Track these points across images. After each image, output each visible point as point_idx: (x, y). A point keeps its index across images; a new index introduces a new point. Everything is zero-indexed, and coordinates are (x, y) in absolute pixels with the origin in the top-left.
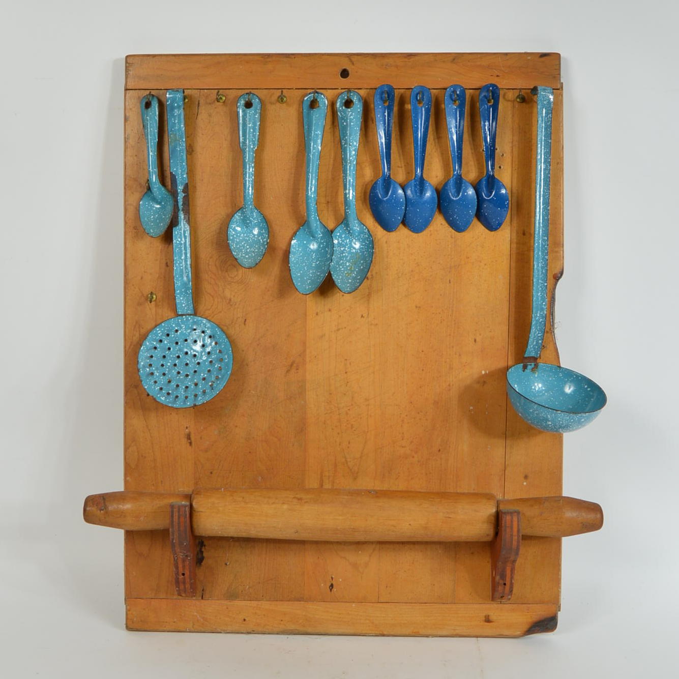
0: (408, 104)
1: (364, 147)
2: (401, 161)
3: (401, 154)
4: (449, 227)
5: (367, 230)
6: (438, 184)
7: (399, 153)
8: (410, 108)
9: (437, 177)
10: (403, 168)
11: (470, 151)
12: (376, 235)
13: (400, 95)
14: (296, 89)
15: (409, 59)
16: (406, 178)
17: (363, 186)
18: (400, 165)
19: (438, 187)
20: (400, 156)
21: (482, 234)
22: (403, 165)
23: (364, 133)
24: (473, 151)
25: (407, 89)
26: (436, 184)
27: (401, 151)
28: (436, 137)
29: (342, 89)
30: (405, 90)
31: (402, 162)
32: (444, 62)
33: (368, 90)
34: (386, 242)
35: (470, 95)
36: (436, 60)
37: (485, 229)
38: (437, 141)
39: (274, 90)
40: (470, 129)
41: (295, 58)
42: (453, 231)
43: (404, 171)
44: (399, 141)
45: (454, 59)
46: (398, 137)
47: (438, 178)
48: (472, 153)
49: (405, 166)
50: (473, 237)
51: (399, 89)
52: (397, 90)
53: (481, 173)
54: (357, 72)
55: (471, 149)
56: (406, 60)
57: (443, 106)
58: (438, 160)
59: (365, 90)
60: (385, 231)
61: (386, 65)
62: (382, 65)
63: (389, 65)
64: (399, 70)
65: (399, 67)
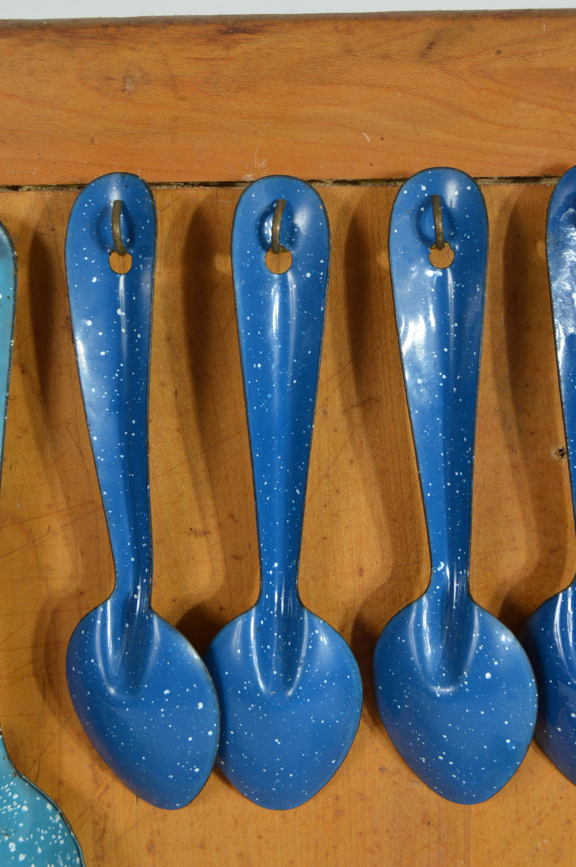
1: (41, 448)
2: (201, 509)
3: (202, 475)
4: (416, 779)
5: (58, 818)
6: (366, 603)
7: (193, 471)
9: (361, 571)
10: (215, 537)
11: (506, 458)
12: (105, 817)
13: (191, 212)
15: (227, 48)
16: (228, 579)
17: (43, 612)
18: (198, 526)
19: (367, 616)
20: (196, 485)
21: (554, 807)
22: (212, 523)
23: (37, 386)
24: (518, 457)
25: (222, 184)
26: (359, 604)
27: (201, 465)
28: (355, 401)
30: (209, 190)
31: (210, 510)
32: (386, 57)
33: (48, 195)
34: (150, 847)
35: (503, 209)
36: (349, 52)
37: (568, 783)
38: (357, 414)
40: (504, 360)
42: (434, 796)
43: (217, 548)
44: (191, 420)
45: (431, 45)
46: (188, 403)
47: (367, 575)
48: (514, 467)
49: (220, 525)
50: (518, 820)
52: (180, 191)
53: (553, 551)
55: (510, 447)
56: (218, 52)
57: (382, 259)
58: (362, 498)
60: (142, 802)
61: (124, 79)
62: (108, 79)
63: (138, 75)
64: (183, 99)
65: (186, 84)
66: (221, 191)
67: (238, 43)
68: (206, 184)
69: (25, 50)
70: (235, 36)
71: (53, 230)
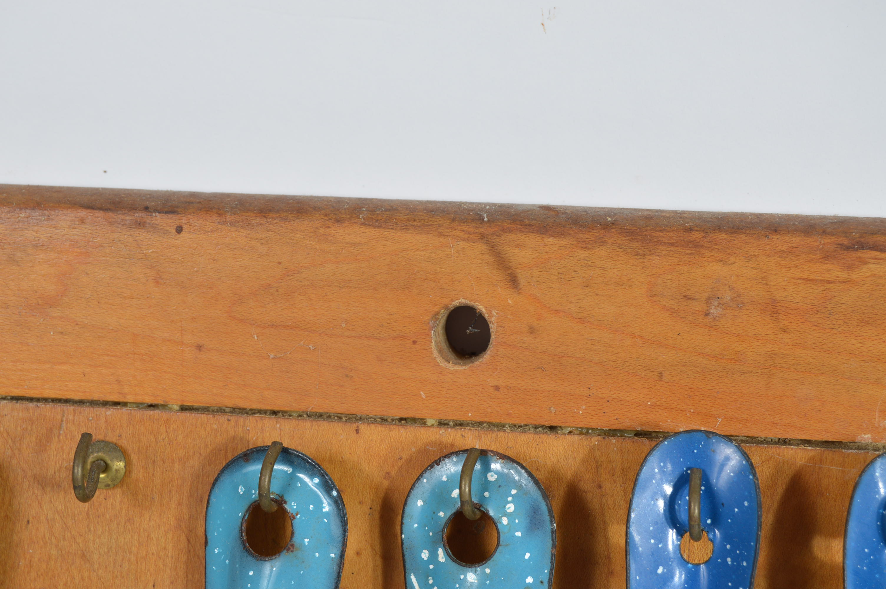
0: (833, 535)
8: (839, 558)
13: (786, 479)
14: (183, 408)
15: (850, 268)
29: (442, 424)
30: (811, 451)
33: (595, 440)
39: (59, 407)
41: (179, 230)
51: (785, 442)
52: (772, 450)
54: (532, 330)
59: (576, 438)
61: (709, 300)
62: (687, 298)
63: (728, 296)
64: (785, 330)
65: (790, 311)
66: (828, 454)
67: (865, 263)
68: (808, 442)
69: (581, 254)
70: (860, 254)
71: (600, 487)
